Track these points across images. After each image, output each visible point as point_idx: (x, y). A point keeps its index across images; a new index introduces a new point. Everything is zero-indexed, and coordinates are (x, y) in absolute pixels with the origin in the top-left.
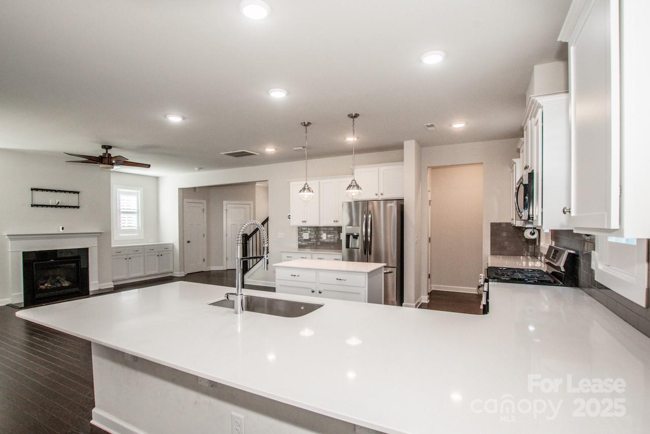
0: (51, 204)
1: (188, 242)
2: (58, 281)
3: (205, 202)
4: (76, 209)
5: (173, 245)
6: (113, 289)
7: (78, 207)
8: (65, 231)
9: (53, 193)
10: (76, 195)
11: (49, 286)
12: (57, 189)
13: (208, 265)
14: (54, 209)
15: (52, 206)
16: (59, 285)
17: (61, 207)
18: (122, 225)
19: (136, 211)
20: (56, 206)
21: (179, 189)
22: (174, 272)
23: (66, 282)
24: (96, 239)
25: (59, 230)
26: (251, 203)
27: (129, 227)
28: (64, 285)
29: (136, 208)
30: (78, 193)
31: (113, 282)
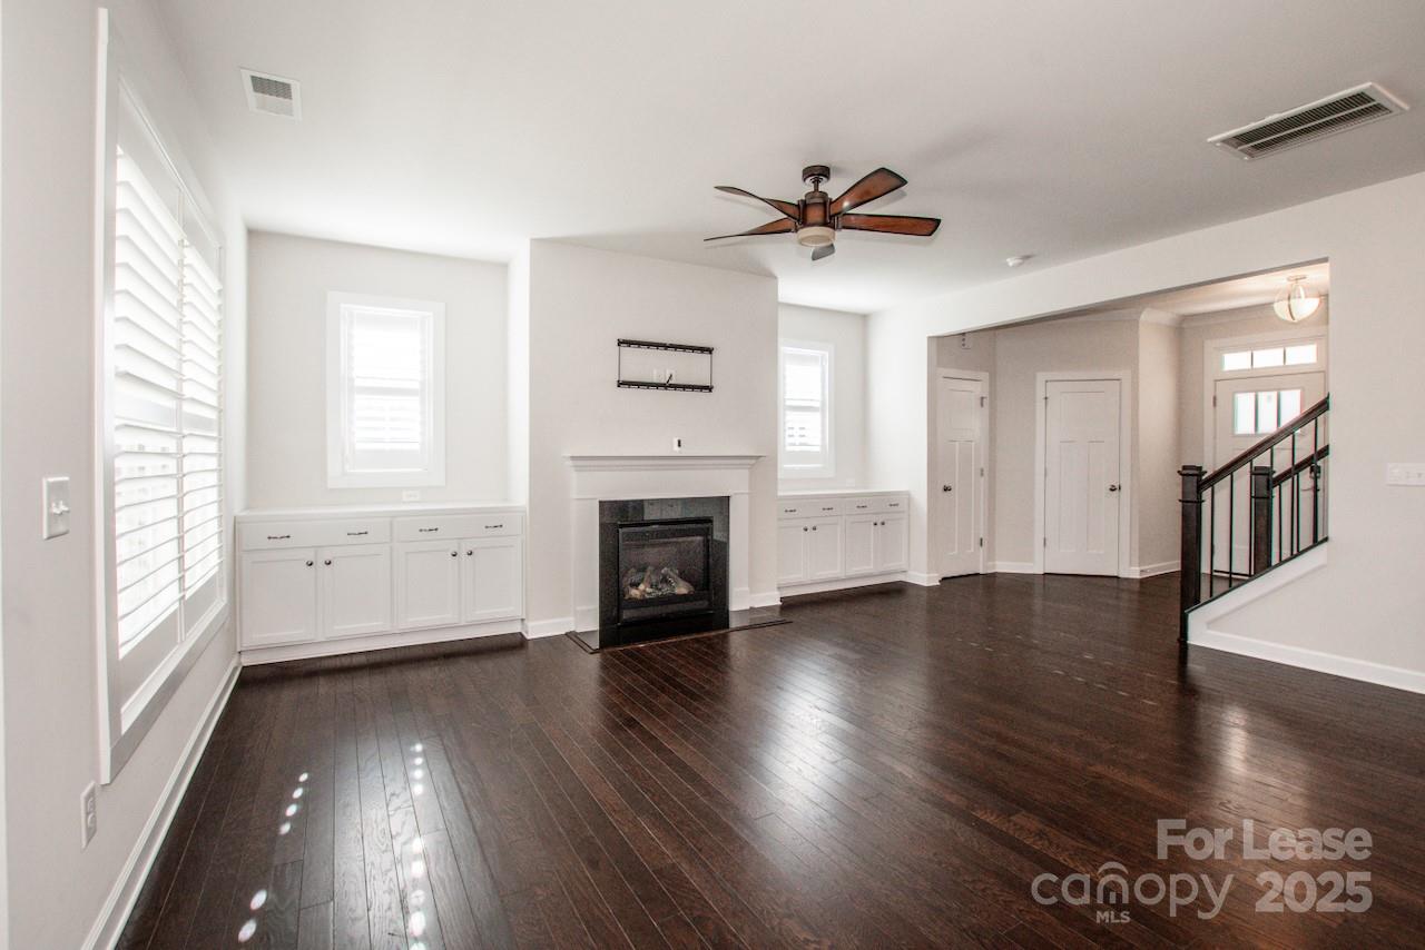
0: (655, 380)
1: (946, 489)
2: (665, 580)
3: (984, 376)
4: (704, 395)
5: (908, 496)
6: (778, 610)
7: (709, 389)
8: (684, 451)
9: (661, 352)
10: (706, 356)
11: (649, 590)
12: (668, 342)
13: (991, 556)
14: (661, 392)
15: (657, 386)
16: (666, 590)
17: (676, 387)
18: (789, 440)
19: (818, 405)
20: (665, 386)
21: (930, 339)
22: (909, 572)
23: (682, 583)
24: (745, 473)
25: (672, 447)
26: (1124, 374)
27: (801, 444)
28: (677, 591)
29: (819, 397)
30: (710, 351)
31: (779, 588)
